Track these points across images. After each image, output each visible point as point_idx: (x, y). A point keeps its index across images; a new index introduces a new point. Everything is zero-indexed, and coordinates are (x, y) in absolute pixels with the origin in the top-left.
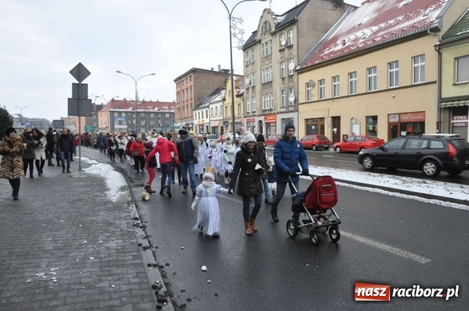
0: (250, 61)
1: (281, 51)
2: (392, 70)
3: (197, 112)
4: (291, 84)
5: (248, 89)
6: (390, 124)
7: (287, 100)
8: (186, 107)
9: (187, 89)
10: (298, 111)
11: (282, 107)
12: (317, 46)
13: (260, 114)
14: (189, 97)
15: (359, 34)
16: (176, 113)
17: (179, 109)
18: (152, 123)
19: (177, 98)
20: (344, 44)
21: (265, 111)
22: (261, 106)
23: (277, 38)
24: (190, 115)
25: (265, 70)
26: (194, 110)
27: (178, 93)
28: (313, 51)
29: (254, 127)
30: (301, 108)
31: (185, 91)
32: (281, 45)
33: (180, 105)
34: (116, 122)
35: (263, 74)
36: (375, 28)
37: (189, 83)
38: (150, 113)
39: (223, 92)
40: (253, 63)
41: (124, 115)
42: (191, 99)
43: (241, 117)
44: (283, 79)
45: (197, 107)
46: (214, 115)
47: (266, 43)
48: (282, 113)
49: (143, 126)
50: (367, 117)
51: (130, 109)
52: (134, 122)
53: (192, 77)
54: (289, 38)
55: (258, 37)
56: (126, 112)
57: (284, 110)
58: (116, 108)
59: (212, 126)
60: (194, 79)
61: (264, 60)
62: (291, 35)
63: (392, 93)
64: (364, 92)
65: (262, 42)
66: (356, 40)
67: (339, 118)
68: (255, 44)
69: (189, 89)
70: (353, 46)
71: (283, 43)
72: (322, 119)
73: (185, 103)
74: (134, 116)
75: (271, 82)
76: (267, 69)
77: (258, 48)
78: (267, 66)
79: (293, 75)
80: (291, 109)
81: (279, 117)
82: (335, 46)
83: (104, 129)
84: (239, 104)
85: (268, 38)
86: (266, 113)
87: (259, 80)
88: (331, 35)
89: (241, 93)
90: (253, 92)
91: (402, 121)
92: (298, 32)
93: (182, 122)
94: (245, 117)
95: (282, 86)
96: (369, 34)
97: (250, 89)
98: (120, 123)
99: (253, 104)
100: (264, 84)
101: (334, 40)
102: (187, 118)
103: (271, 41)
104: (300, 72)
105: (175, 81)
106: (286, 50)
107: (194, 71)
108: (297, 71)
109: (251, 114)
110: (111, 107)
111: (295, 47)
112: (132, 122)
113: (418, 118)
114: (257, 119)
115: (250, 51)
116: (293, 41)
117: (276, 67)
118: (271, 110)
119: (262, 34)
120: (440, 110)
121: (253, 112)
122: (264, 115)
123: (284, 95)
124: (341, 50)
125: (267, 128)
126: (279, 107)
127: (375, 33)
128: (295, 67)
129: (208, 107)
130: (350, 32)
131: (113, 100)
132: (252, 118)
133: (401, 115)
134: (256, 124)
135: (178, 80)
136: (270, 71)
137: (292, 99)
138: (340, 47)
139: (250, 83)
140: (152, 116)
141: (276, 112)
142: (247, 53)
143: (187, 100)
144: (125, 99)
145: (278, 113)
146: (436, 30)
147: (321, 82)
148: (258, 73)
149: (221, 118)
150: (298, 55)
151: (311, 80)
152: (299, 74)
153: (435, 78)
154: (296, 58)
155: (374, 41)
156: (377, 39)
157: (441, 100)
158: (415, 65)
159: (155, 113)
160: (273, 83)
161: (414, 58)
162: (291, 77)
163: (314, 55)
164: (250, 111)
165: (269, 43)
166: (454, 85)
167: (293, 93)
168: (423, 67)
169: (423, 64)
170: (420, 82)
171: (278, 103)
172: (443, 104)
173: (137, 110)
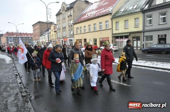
1: (68, 17)
2: (100, 25)
3: (41, 37)
4: (72, 28)
5: (58, 29)
6: (100, 41)
7: (71, 33)
8: (37, 35)
9: (37, 29)
10: (74, 37)
13: (62, 38)
14: (38, 32)
15: (92, 13)
16: (33, 37)
17: (34, 36)
18: (24, 41)
19: (33, 32)
20: (88, 16)
21: (64, 37)
22: (62, 35)
23: (67, 13)
24: (38, 38)
26: (40, 36)
27: (34, 30)
28: (79, 17)
29: (60, 42)
30: (75, 36)
31: (36, 29)
32: (68, 15)
33: (35, 35)
34: (9, 41)
35: (63, 24)
36: (96, 11)
37: (38, 27)
38: (23, 37)
39: (50, 30)
40: (60, 21)
41: (12, 38)
42: (39, 33)
43: (56, 39)
44: (69, 26)
45: (41, 35)
46: (47, 38)
47: (64, 14)
48: (69, 38)
50: (94, 39)
51: (15, 36)
53: (39, 24)
54: (71, 13)
55: (61, 12)
56: (13, 37)
58: (9, 36)
59: (46, 42)
61: (63, 19)
62: (71, 12)
63: (100, 32)
64: (93, 31)
65: (62, 13)
66: (91, 15)
67: (86, 39)
68: (60, 14)
69: (38, 29)
70: (90, 16)
71: (69, 14)
72: (81, 40)
73: (37, 34)
75: (65, 27)
76: (64, 23)
77: (61, 15)
78: (64, 22)
80: (72, 36)
81: (68, 39)
82: (85, 16)
83: (4, 44)
84: (55, 35)
85: (64, 12)
86: (64, 38)
87: (61, 26)
88: (84, 12)
89: (56, 31)
90: (60, 30)
91: (103, 40)
92: (73, 11)
93: (35, 41)
94: (57, 39)
95: (69, 29)
96: (95, 13)
97: (59, 29)
98: (11, 41)
99: (60, 34)
100: (63, 28)
101: (85, 14)
102: (37, 39)
103: (65, 13)
104: (74, 24)
105: (32, 26)
106: (70, 17)
107: (39, 22)
108: (73, 24)
109: (59, 38)
110: (7, 35)
111: (73, 16)
112: (16, 41)
113: (107, 39)
114: (61, 40)
115: (58, 16)
116: (72, 14)
117: (67, 22)
118: (66, 37)
119: (62, 11)
120: (113, 37)
121: (60, 37)
123: (70, 32)
124: (86, 18)
125: (64, 42)
126: (68, 36)
127: (96, 13)
128: (73, 23)
129: (45, 35)
130: (90, 12)
131: (7, 32)
133: (103, 38)
134: (61, 41)
135: (34, 25)
136: (65, 23)
137: (72, 33)
138: (86, 17)
139: (59, 27)
143: (37, 33)
144: (12, 32)
145: (68, 38)
146: (111, 14)
147: (81, 28)
148: (61, 24)
149: (49, 39)
150: (74, 19)
151: (78, 27)
152: (74, 25)
153: (111, 28)
154: (73, 20)
155: (95, 15)
156: (96, 15)
157: (113, 34)
158: (106, 24)
159: (25, 37)
160: (66, 28)
161: (106, 22)
162: (71, 26)
163: (79, 19)
164: (59, 37)
165: (65, 14)
166: (116, 30)
167: (72, 31)
168: (108, 24)
169: (108, 23)
170: (107, 29)
171: (68, 34)
172: (113, 35)
173: (18, 36)
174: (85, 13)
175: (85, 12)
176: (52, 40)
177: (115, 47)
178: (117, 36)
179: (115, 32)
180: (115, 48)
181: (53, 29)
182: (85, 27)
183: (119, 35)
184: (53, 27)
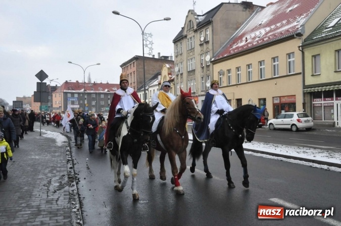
0: (179, 52)
1: (201, 45)
2: (275, 64)
4: (208, 72)
5: (177, 75)
6: (274, 105)
7: (206, 86)
9: (131, 73)
11: (202, 91)
12: (229, 41)
14: (133, 81)
15: (257, 33)
18: (102, 103)
20: (246, 41)
22: (187, 90)
23: (198, 35)
25: (190, 60)
28: (226, 45)
31: (129, 75)
32: (201, 41)
34: (69, 102)
35: (188, 64)
37: (133, 69)
38: (100, 94)
39: (159, 77)
40: (181, 54)
41: (76, 96)
42: (134, 83)
44: (203, 68)
45: (139, 90)
47: (191, 38)
48: (202, 95)
49: (93, 106)
50: (260, 100)
51: (82, 91)
52: (86, 102)
53: (135, 63)
54: (206, 35)
56: (79, 94)
57: (203, 93)
58: (69, 89)
60: (137, 65)
61: (189, 51)
62: (208, 33)
63: (274, 81)
64: (258, 79)
65: (188, 37)
66: (255, 38)
67: (241, 99)
68: (182, 38)
69: (133, 74)
70: (251, 43)
71: (202, 39)
74: (86, 97)
75: (194, 70)
76: (191, 59)
77: (184, 42)
78: (191, 57)
79: (209, 65)
81: (200, 99)
82: (241, 42)
83: (58, 109)
85: (191, 34)
87: (185, 68)
89: (172, 78)
90: (181, 78)
91: (281, 102)
92: (213, 31)
95: (202, 74)
96: (263, 34)
97: (179, 76)
98: (73, 103)
99: (182, 88)
100: (189, 72)
101: (241, 37)
103: (194, 36)
104: (214, 62)
105: (121, 66)
106: (205, 44)
107: (137, 58)
108: (211, 62)
110: (65, 89)
111: (211, 42)
112: (84, 102)
113: (291, 100)
115: (179, 43)
116: (209, 38)
117: (198, 58)
118: (194, 93)
119: (187, 31)
120: (304, 94)
123: (204, 81)
124: (242, 47)
126: (200, 91)
127: (267, 34)
128: (211, 59)
129: (148, 90)
130: (253, 30)
131: (66, 82)
133: (281, 98)
135: (124, 66)
136: (194, 61)
137: (208, 85)
138: (244, 43)
139: (179, 71)
140: (102, 96)
141: (198, 95)
142: (177, 45)
143: (131, 84)
144: (77, 81)
145: (199, 96)
146: (300, 35)
147: (229, 71)
148: (185, 63)
150: (213, 49)
151: (221, 70)
152: (214, 64)
153: (301, 71)
154: (211, 52)
155: (263, 40)
156: (265, 39)
157: (305, 87)
158: (290, 60)
159: (105, 94)
160: (196, 71)
161: (289, 55)
162: (208, 66)
163: (226, 49)
165: (193, 38)
166: (313, 75)
167: (210, 80)
168: (293, 61)
169: (293, 59)
170: (292, 73)
171: (200, 88)
172: (306, 89)
173: (88, 91)
174: (241, 33)
175: (243, 31)
177: (303, 119)
178: (316, 91)
179: (310, 81)
180: (303, 122)
181: (167, 74)
182: (249, 66)
183: (320, 88)
184: (167, 70)
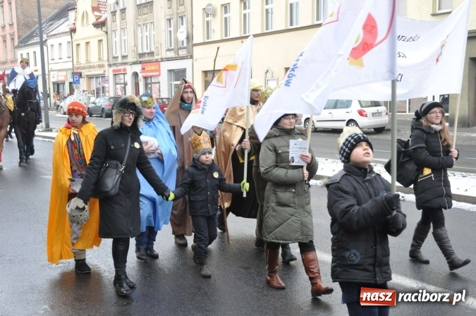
3: (24, 51)
4: (182, 8)
5: (114, 13)
7: (177, 40)
10: (192, 57)
11: (168, 50)
13: (135, 60)
14: (7, 21)
21: (141, 55)
22: (136, 46)
24: (9, 57)
26: (18, 47)
29: (125, 84)
30: (197, 51)
39: (72, 15)
42: (11, 25)
43: (102, 66)
45: (24, 42)
46: (57, 60)
48: (168, 59)
50: (287, 70)
57: (171, 54)
59: (53, 80)
64: (284, 27)
69: (6, 5)
75: (151, 3)
80: (183, 53)
81: (165, 66)
84: (100, 41)
86: (146, 59)
89: (102, 19)
90: (123, 19)
94: (110, 66)
95: (168, 11)
97: (118, 14)
99: (126, 40)
100: (139, 6)
102: (4, 63)
109: (120, 60)
114: (130, 70)
118: (152, 54)
121: (124, 57)
122: (140, 62)
123: (172, 29)
125: (146, 85)
126: (164, 49)
129: (44, 43)
132: (122, 67)
134: (129, 79)
137: (182, 36)
139: (117, 3)
141: (159, 57)
143: (3, 27)
145: (162, 60)
147: (226, 7)
149: (69, 66)
151: (210, 5)
160: (154, 5)
164: (119, 55)
171: (163, 43)
176: (84, 68)
177: (369, 110)
180: (370, 115)
181: (89, 9)
